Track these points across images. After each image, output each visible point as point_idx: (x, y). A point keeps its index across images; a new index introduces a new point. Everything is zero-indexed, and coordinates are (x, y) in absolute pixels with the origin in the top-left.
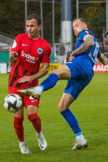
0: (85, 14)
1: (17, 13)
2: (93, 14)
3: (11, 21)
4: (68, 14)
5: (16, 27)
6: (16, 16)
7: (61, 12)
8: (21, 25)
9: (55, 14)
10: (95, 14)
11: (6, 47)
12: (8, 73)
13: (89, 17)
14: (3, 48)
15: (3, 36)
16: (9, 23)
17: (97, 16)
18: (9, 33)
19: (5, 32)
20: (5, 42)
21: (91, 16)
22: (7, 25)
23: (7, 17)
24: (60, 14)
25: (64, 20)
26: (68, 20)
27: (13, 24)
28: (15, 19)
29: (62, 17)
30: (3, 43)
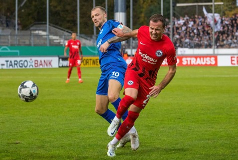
0: (140, 6)
1: (69, 4)
2: (148, 5)
3: (63, 13)
4: (122, 6)
5: (68, 19)
6: (68, 7)
7: (115, 4)
8: (73, 17)
9: (108, 5)
10: (150, 5)
11: (58, 40)
12: (59, 67)
13: (143, 8)
14: (55, 41)
15: (54, 28)
16: (61, 15)
17: (152, 7)
18: (61, 26)
19: (57, 24)
20: (56, 35)
21: (145, 7)
22: (58, 17)
23: (59, 8)
24: (113, 5)
25: (117, 11)
26: (122, 11)
27: (65, 16)
28: (67, 11)
29: (115, 8)
30: (54, 35)
